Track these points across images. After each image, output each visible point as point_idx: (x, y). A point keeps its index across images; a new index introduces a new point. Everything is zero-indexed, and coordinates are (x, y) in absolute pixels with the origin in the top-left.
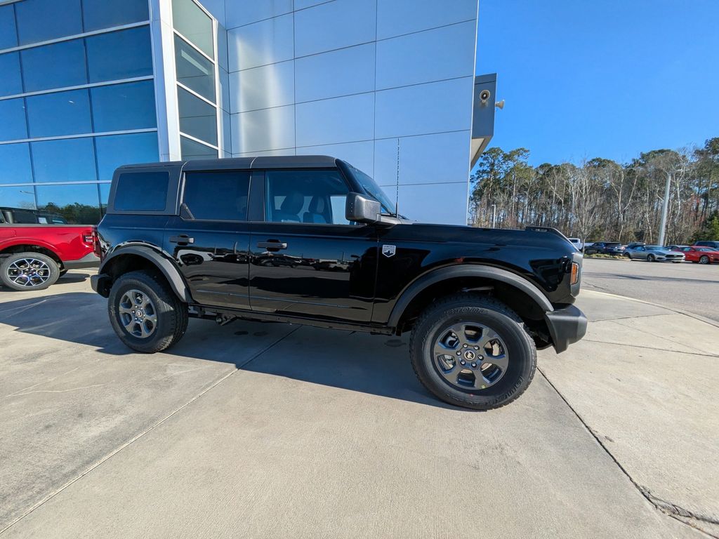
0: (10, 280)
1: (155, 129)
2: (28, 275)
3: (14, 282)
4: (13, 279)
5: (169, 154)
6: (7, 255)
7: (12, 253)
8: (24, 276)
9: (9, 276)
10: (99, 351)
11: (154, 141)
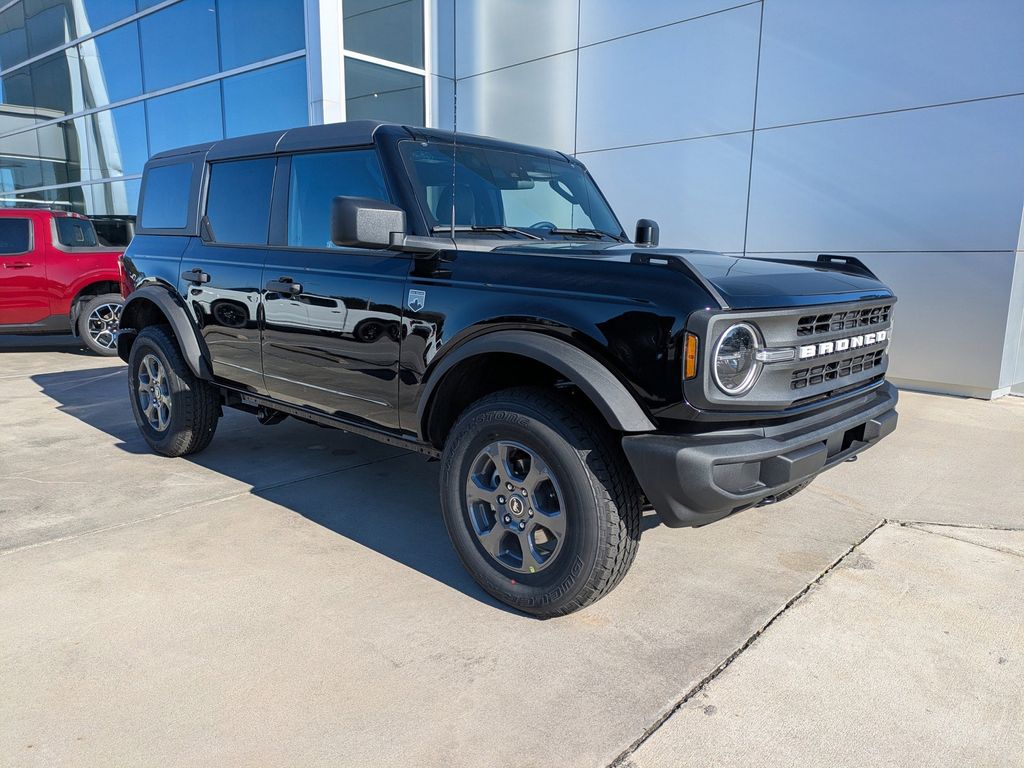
0: (90, 337)
1: (301, 53)
2: (111, 331)
3: (95, 340)
4: (94, 335)
5: (322, 100)
6: (89, 297)
7: (96, 295)
8: (107, 332)
9: (90, 331)
10: (118, 445)
11: (300, 77)
